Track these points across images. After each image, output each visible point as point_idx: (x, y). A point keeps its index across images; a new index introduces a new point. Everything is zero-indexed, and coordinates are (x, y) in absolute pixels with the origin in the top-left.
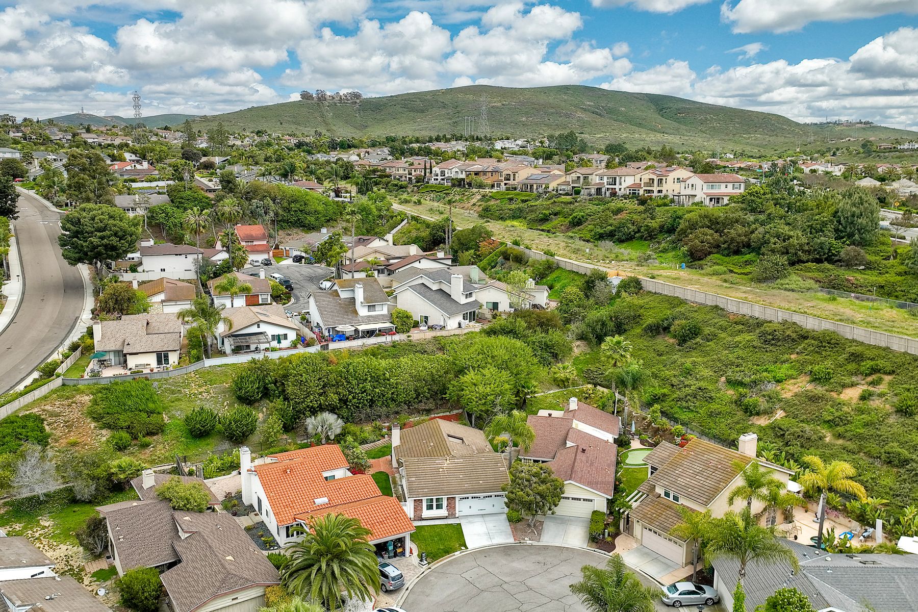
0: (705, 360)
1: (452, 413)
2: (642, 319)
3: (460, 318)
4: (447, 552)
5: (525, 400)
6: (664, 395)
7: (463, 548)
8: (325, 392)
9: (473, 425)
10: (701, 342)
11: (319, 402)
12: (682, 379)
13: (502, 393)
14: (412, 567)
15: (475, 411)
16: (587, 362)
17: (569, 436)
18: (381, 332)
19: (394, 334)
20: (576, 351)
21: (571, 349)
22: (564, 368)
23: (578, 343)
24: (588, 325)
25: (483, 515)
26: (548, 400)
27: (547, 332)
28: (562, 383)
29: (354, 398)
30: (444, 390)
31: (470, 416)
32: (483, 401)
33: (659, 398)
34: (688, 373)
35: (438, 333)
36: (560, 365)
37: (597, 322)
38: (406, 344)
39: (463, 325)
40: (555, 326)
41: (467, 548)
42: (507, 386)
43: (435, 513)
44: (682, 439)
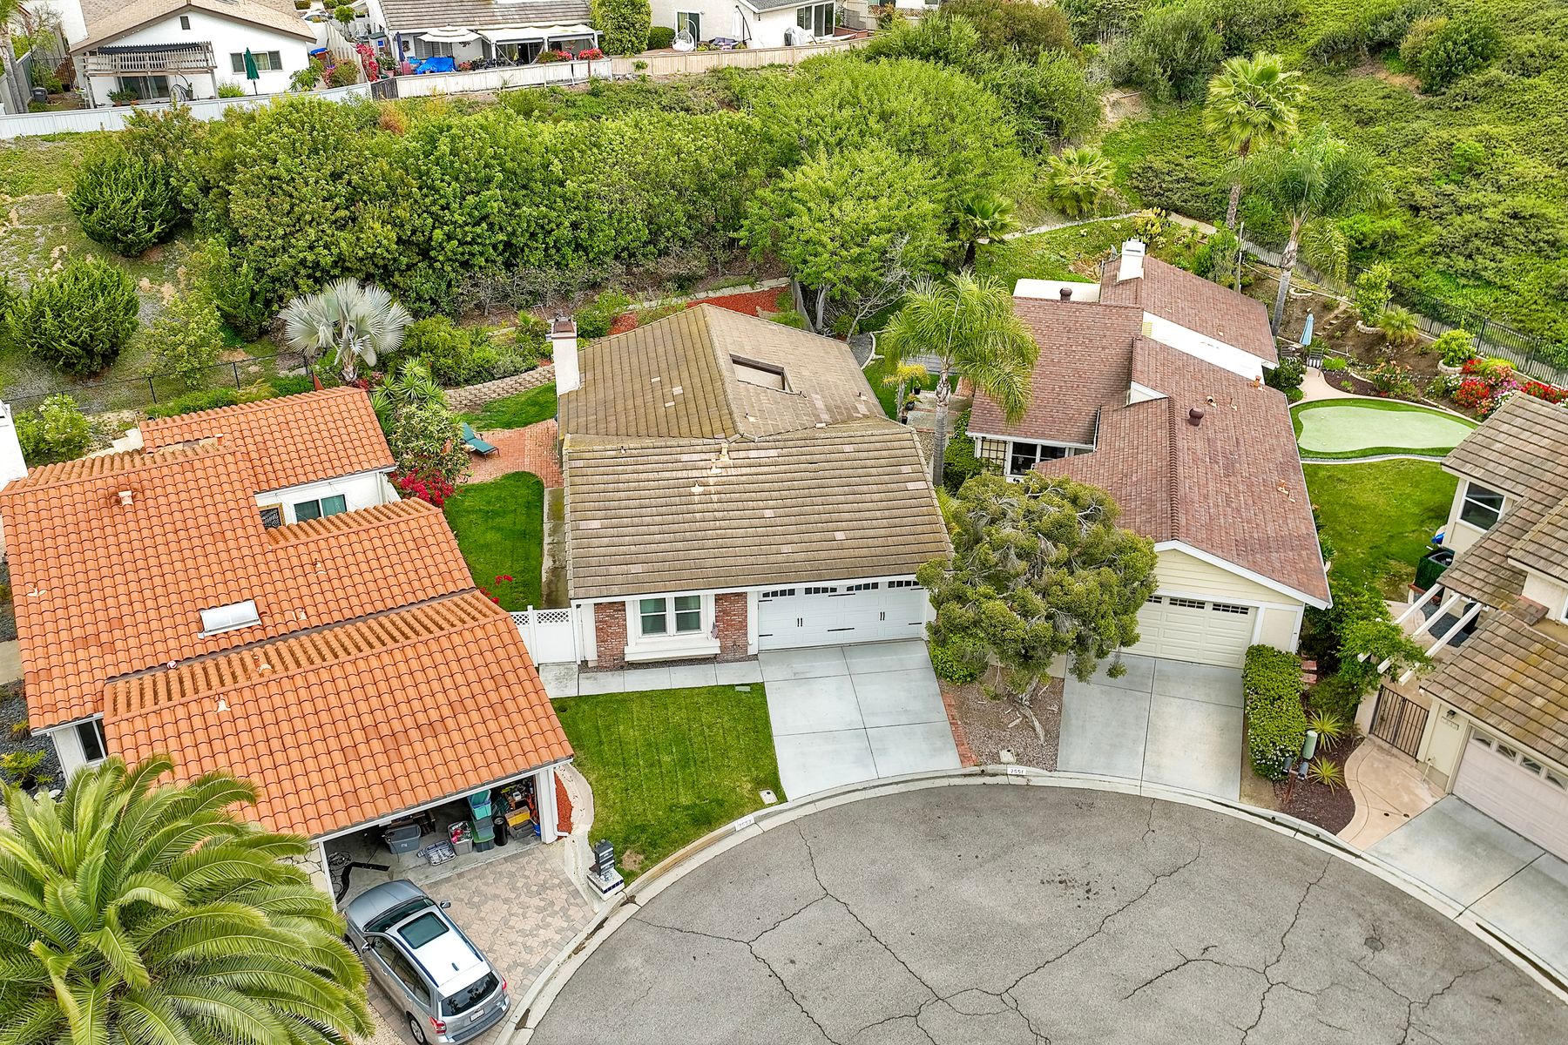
0: (1522, 129)
1: (758, 288)
2: (1302, 25)
3: (789, 20)
4: (705, 819)
5: (971, 251)
6: (1391, 237)
7: (768, 797)
8: (354, 220)
9: (820, 324)
10: (1505, 77)
11: (335, 251)
12: (1450, 188)
13: (909, 227)
14: (560, 896)
15: (827, 280)
16: (1140, 148)
17: (1138, 365)
18: (558, 50)
19: (595, 57)
20: (1112, 118)
21: (1096, 112)
22: (1082, 161)
23: (1116, 95)
24: (1150, 42)
25: (844, 649)
26: (1037, 252)
27: (1033, 59)
28: (1073, 205)
29: (449, 237)
30: (734, 218)
31: (809, 296)
32: (856, 250)
33: (1373, 246)
34: (1469, 169)
35: (727, 60)
36: (1070, 152)
37: (1177, 30)
38: (629, 89)
39: (796, 41)
40: (1057, 43)
41: (782, 798)
42: (926, 206)
43: (673, 643)
44: (1466, 372)
